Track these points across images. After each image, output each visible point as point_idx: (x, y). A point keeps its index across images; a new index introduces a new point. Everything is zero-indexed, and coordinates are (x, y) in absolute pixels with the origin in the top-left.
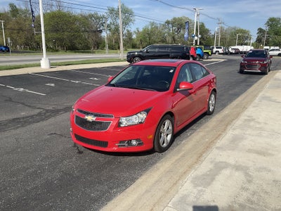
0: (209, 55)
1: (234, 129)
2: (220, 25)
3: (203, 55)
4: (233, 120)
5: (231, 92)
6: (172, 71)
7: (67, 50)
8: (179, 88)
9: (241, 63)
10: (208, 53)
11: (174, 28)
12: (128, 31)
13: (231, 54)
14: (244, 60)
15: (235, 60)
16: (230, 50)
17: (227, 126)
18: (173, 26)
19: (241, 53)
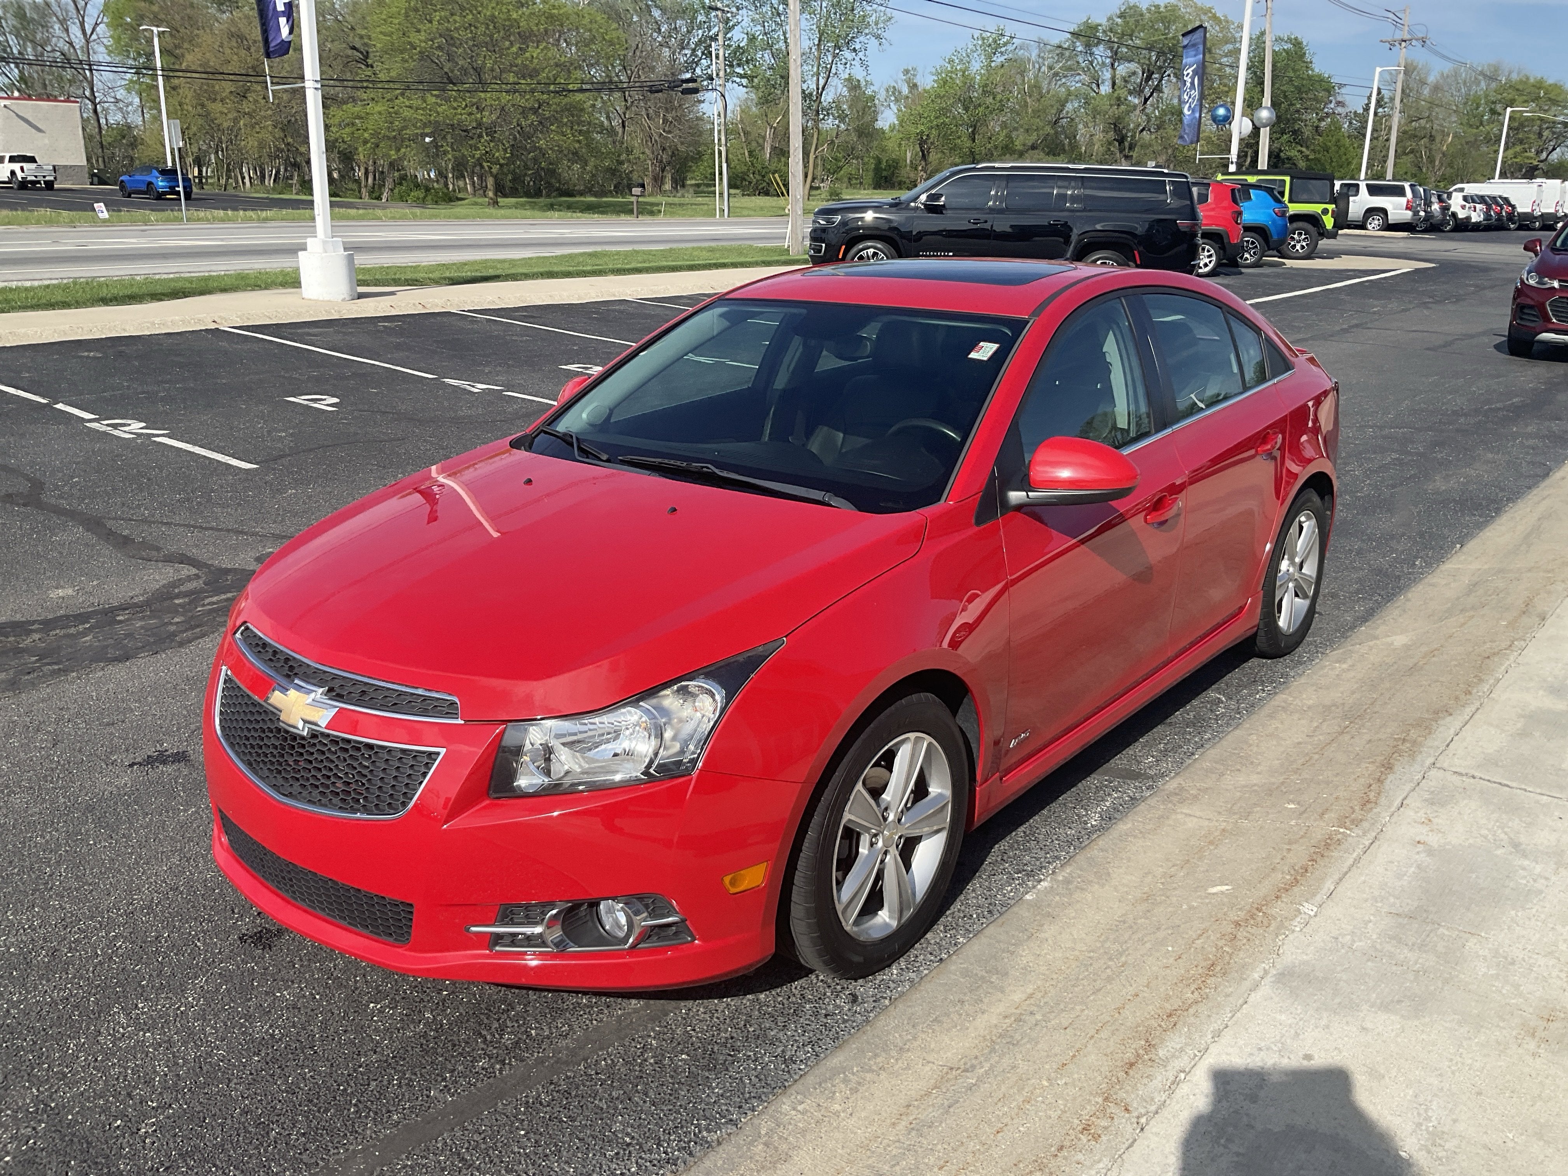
0: (1323, 233)
1: (1438, 800)
2: (1403, 54)
3: (1285, 235)
4: (1442, 712)
5: (1439, 484)
6: (985, 351)
7: (501, 190)
8: (1026, 484)
9: (1522, 291)
10: (1313, 220)
11: (1122, 69)
12: (854, 85)
13: (1463, 227)
14: (1542, 270)
15: (1481, 269)
16: (1456, 203)
17: (1388, 767)
18: (1116, 57)
19: (1525, 222)
